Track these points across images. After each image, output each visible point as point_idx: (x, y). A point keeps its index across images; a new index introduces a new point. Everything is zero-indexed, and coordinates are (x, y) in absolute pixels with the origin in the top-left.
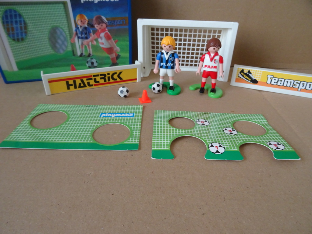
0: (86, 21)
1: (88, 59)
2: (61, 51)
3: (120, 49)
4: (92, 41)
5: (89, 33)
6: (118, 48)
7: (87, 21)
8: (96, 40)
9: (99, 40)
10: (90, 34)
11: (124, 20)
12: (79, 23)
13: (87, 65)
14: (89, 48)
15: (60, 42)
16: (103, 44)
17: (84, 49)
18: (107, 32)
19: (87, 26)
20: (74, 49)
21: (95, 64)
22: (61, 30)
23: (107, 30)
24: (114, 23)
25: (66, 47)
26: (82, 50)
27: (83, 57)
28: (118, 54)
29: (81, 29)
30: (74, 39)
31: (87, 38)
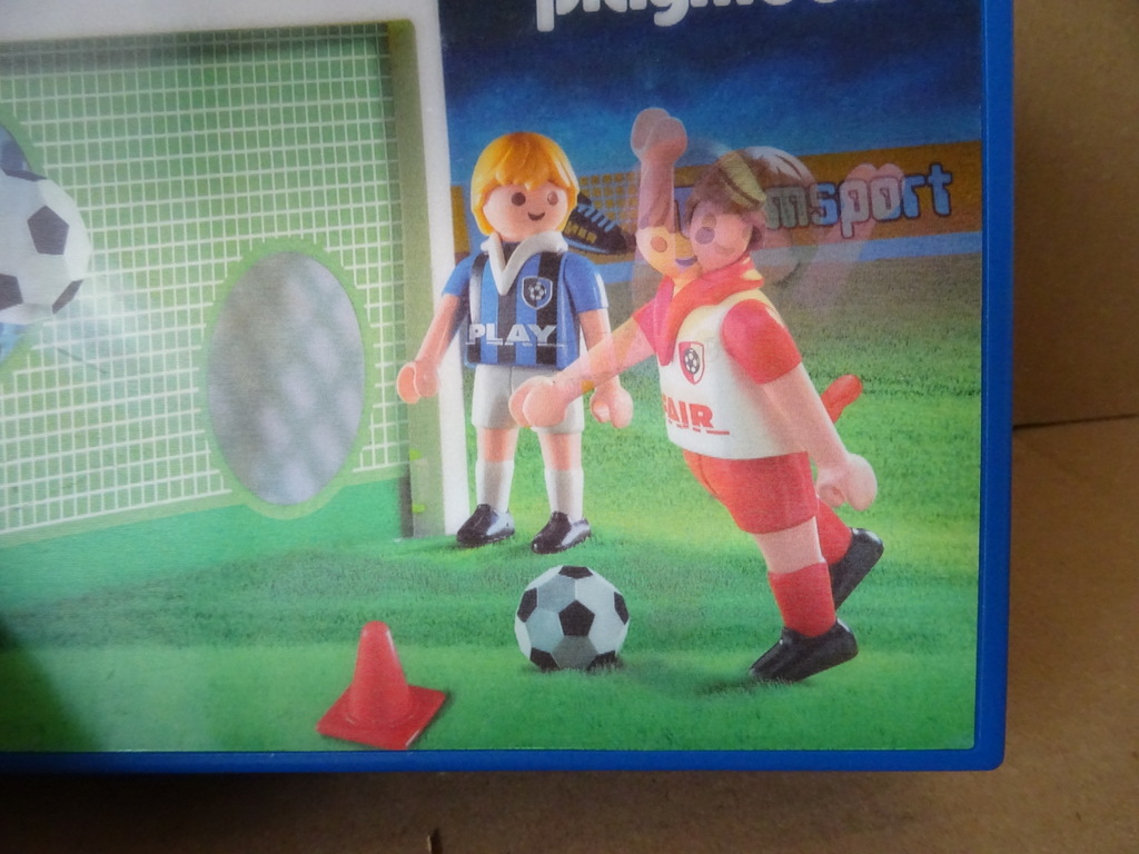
0: (562, 196)
1: (539, 572)
2: (298, 482)
3: (885, 473)
4: (593, 389)
5: (580, 306)
6: (857, 463)
7: (569, 191)
8: (641, 381)
9: (671, 378)
10: (585, 317)
11: (938, 178)
12: (495, 215)
13: (525, 637)
14: (562, 462)
15: (298, 389)
16: (701, 416)
17: (509, 466)
18: (756, 295)
19: (560, 245)
20: (419, 465)
21: (607, 634)
22: (327, 282)
23: (752, 274)
24: (830, 205)
25: (349, 442)
26: (493, 484)
27: (488, 549)
28: (854, 525)
29: (501, 275)
30: (429, 366)
31: (547, 358)
